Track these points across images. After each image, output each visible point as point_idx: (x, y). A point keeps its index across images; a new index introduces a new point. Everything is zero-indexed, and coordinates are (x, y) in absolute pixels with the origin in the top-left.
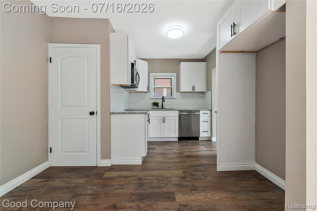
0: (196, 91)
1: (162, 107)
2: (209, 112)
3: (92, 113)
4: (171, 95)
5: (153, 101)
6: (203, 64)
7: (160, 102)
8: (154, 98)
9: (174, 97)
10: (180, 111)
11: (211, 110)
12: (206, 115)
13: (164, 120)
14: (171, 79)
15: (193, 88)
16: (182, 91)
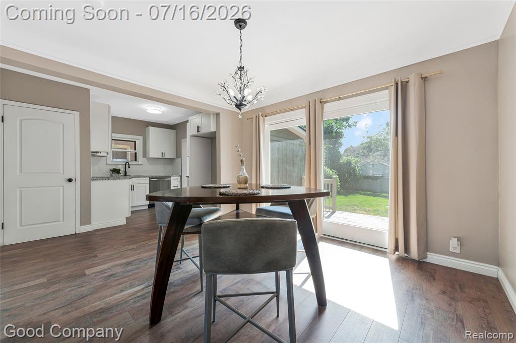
0: (165, 157)
1: (125, 175)
2: (179, 178)
3: (70, 180)
4: (136, 160)
5: (112, 167)
6: (172, 132)
7: (122, 168)
8: (112, 163)
9: (140, 163)
10: (151, 178)
11: (181, 176)
12: (177, 181)
13: (132, 188)
14: (135, 142)
15: (163, 154)
16: (151, 157)
